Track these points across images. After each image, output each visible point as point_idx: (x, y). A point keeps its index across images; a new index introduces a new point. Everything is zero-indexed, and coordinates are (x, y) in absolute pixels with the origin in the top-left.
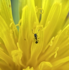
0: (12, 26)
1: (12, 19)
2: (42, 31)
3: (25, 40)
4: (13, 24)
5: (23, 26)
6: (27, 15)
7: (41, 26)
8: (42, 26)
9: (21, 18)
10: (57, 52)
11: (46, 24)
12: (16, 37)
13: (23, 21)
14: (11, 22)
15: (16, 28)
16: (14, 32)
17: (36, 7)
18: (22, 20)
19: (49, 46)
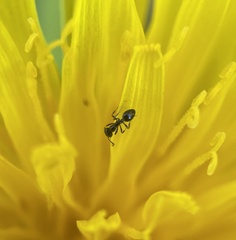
0: (34, 47)
1: (33, 22)
2: (156, 66)
3: (86, 103)
4: (37, 39)
5: (79, 47)
7: (152, 45)
8: (157, 47)
9: (70, 15)
10: (218, 152)
11: (172, 40)
12: (48, 95)
13: (81, 27)
14: (32, 32)
15: (51, 57)
16: (44, 72)
18: (76, 24)
19: (186, 128)
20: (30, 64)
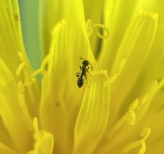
0: (22, 71)
1: (22, 54)
2: (104, 85)
3: (58, 105)
4: (25, 67)
5: (53, 70)
6: (64, 44)
7: (102, 71)
8: (105, 72)
9: (47, 51)
13: (54, 58)
14: (21, 62)
17: (89, 20)
20: (20, 83)
